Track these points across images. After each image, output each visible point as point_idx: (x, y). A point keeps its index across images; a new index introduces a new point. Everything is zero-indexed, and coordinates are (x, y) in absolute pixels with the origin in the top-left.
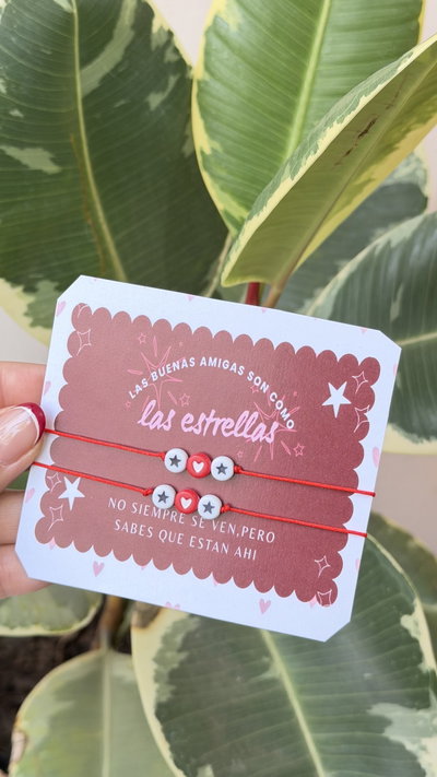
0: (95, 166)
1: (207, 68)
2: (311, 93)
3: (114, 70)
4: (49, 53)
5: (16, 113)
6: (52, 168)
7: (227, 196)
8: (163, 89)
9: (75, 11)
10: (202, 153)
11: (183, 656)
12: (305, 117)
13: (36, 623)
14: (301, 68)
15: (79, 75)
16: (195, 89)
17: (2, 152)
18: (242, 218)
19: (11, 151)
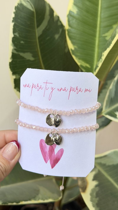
0: (42, 58)
1: (69, 25)
2: (100, 27)
3: (46, 28)
4: (29, 23)
5: (22, 42)
6: (32, 59)
7: (81, 61)
8: (58, 33)
9: (34, 11)
10: (72, 50)
11: (98, 199)
12: (100, 34)
13: (50, 198)
14: (96, 21)
15: (36, 30)
16: (67, 32)
17: (19, 55)
18: (86, 66)
19: (22, 54)
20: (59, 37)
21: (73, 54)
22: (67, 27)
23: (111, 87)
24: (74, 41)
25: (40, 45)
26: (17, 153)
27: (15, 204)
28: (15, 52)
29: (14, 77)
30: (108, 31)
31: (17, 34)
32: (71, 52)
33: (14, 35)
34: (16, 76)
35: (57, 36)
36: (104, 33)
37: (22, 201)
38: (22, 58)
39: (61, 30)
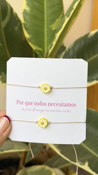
1: (25, 20)
7: (35, 46)
10: (28, 38)
18: (40, 50)
20: (18, 29)
24: (29, 31)
26: (8, 127)
39: (19, 24)
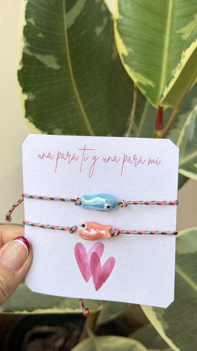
0: (73, 68)
1: (120, 12)
2: (173, 17)
3: (80, 15)
5: (41, 35)
6: (56, 67)
7: (138, 75)
8: (101, 25)
10: (123, 55)
12: (171, 29)
14: (166, 6)
15: (65, 17)
16: (115, 25)
17: (35, 57)
18: (147, 85)
19: (39, 57)
20: (103, 32)
21: (126, 63)
22: (115, 14)
23: (188, 122)
24: (128, 39)
25: (70, 45)
27: (25, 312)
28: (28, 52)
29: (25, 97)
30: (185, 24)
31: (31, 21)
32: (122, 58)
33: (27, 22)
34: (28, 96)
35: (99, 30)
36: (179, 28)
37: (37, 309)
38: (40, 63)
39: (105, 20)
